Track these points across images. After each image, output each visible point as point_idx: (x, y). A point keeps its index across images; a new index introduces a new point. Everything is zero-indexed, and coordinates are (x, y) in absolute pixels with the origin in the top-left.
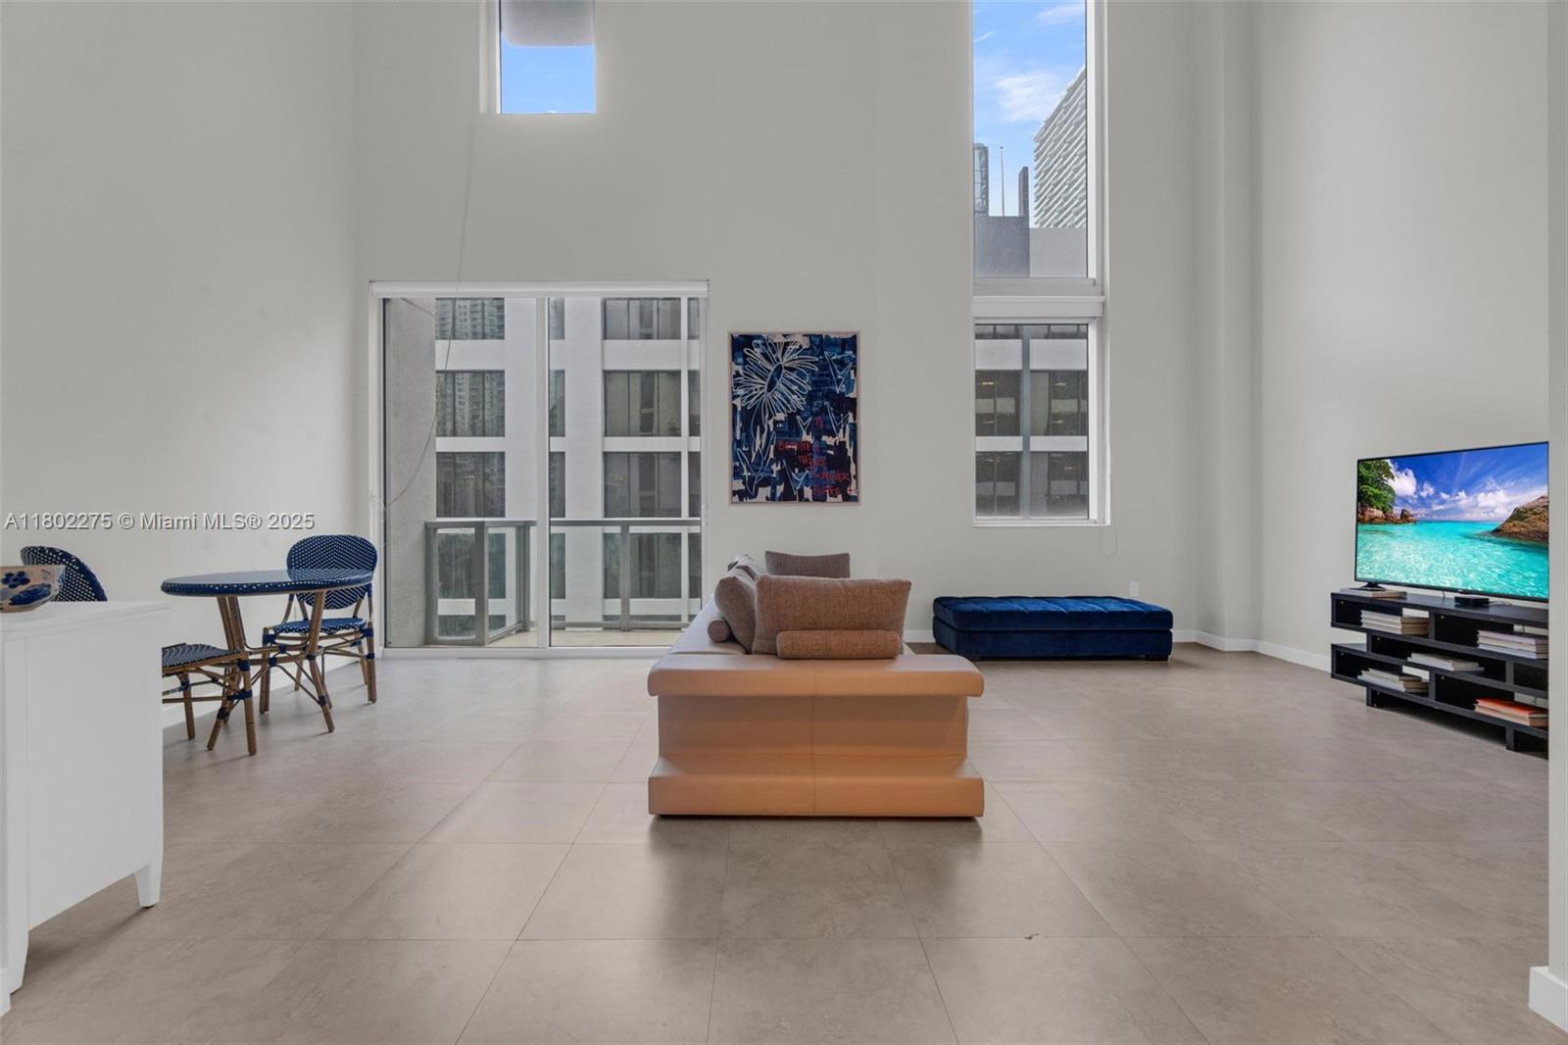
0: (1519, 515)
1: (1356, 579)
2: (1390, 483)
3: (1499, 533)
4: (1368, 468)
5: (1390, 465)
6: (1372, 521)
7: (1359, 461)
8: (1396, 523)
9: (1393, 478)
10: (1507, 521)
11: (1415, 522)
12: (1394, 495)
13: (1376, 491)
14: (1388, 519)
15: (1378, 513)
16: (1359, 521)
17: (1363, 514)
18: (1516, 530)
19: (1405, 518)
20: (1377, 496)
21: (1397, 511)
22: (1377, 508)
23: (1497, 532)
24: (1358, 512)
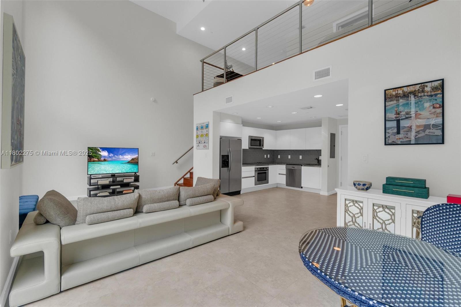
0: (133, 159)
1: (88, 175)
2: (100, 153)
3: (129, 162)
4: (92, 149)
5: (99, 149)
6: (94, 161)
7: (88, 148)
8: (102, 161)
9: (101, 152)
10: (131, 160)
11: (108, 161)
12: (101, 155)
13: (95, 155)
14: (99, 160)
15: (97, 159)
16: (88, 161)
17: (90, 160)
18: (132, 162)
19: (105, 160)
20: (95, 156)
21: (102, 159)
22: (96, 158)
23: (128, 162)
24: (88, 159)
